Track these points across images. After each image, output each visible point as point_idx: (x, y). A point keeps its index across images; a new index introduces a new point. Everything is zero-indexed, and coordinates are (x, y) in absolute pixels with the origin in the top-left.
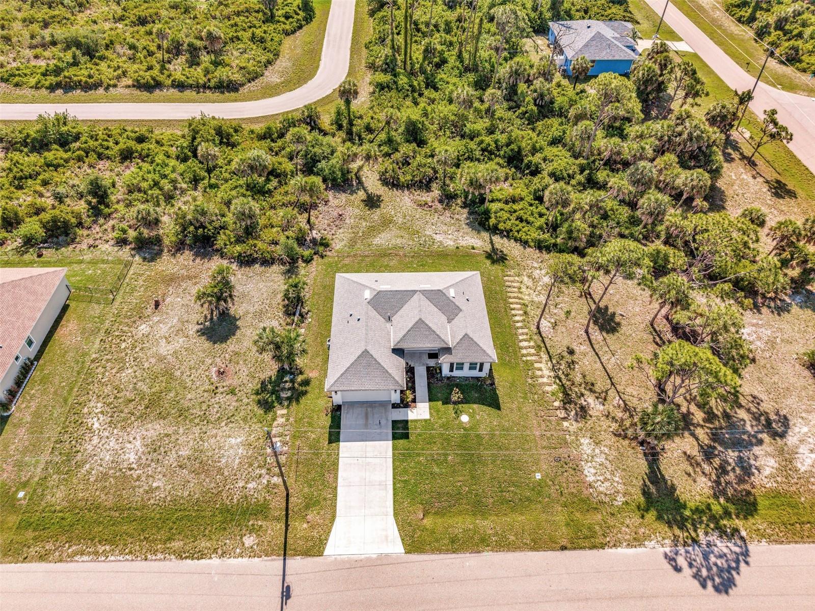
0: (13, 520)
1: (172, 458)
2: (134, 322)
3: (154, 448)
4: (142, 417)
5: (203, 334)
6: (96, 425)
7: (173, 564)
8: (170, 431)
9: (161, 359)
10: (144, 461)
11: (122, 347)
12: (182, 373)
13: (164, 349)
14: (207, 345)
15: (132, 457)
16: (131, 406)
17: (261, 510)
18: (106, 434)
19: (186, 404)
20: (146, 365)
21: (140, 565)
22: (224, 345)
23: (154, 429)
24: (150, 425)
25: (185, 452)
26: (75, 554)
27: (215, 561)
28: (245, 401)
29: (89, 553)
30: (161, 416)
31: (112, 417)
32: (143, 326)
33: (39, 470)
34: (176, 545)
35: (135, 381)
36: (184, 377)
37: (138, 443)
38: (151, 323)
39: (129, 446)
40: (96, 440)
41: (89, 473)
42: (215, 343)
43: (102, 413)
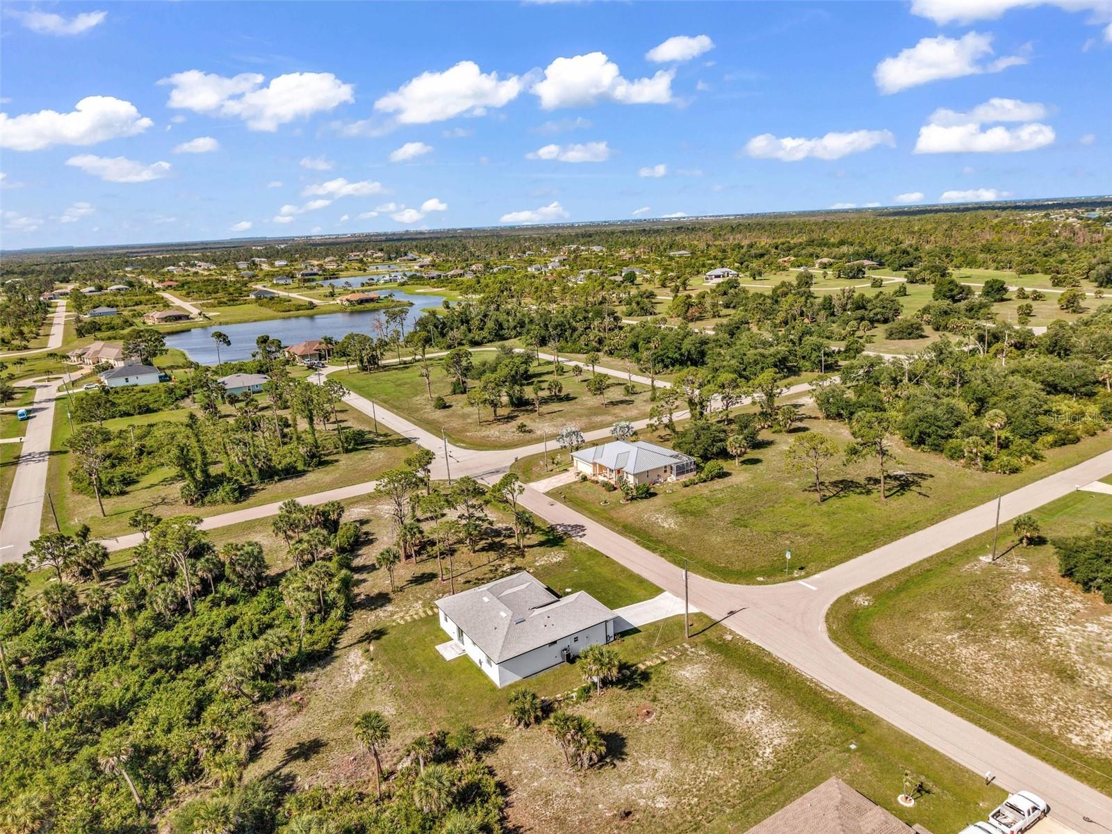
0: (865, 738)
1: (734, 693)
2: (662, 817)
3: (739, 706)
4: (731, 730)
5: (623, 753)
6: (768, 750)
7: (775, 653)
8: (719, 708)
9: (676, 762)
10: (753, 705)
11: (696, 799)
12: (672, 738)
13: (665, 767)
14: (630, 743)
15: (758, 713)
16: (732, 745)
17: (709, 643)
18: (765, 739)
19: (693, 716)
20: (692, 766)
21: (794, 664)
22: (620, 732)
23: (729, 717)
24: (730, 721)
25: (724, 691)
26: (830, 693)
27: (753, 641)
28: (653, 689)
29: (821, 687)
30: (717, 722)
31: (752, 748)
32: (659, 805)
33: (832, 752)
34: (767, 660)
35: (712, 760)
36: (674, 734)
37: (748, 717)
38: (649, 803)
39: (755, 721)
40: (776, 742)
41: (795, 726)
42: (623, 739)
43: (757, 755)
